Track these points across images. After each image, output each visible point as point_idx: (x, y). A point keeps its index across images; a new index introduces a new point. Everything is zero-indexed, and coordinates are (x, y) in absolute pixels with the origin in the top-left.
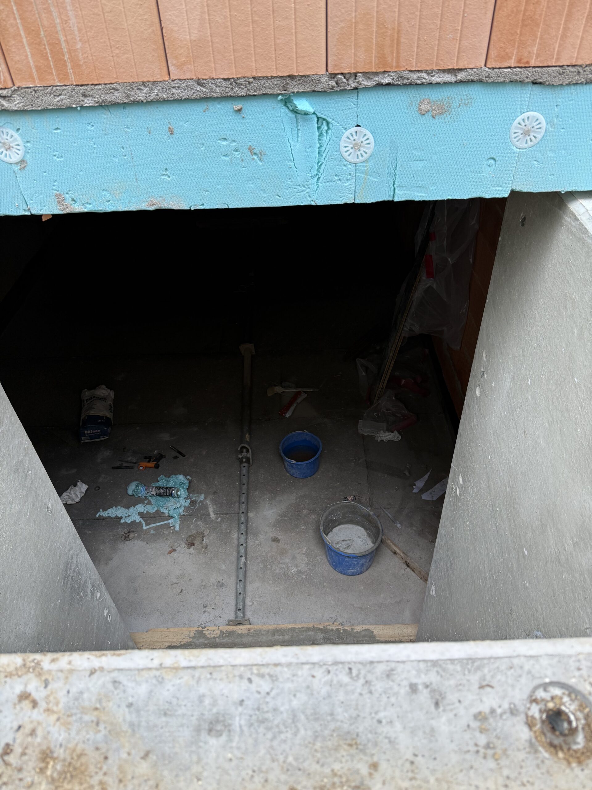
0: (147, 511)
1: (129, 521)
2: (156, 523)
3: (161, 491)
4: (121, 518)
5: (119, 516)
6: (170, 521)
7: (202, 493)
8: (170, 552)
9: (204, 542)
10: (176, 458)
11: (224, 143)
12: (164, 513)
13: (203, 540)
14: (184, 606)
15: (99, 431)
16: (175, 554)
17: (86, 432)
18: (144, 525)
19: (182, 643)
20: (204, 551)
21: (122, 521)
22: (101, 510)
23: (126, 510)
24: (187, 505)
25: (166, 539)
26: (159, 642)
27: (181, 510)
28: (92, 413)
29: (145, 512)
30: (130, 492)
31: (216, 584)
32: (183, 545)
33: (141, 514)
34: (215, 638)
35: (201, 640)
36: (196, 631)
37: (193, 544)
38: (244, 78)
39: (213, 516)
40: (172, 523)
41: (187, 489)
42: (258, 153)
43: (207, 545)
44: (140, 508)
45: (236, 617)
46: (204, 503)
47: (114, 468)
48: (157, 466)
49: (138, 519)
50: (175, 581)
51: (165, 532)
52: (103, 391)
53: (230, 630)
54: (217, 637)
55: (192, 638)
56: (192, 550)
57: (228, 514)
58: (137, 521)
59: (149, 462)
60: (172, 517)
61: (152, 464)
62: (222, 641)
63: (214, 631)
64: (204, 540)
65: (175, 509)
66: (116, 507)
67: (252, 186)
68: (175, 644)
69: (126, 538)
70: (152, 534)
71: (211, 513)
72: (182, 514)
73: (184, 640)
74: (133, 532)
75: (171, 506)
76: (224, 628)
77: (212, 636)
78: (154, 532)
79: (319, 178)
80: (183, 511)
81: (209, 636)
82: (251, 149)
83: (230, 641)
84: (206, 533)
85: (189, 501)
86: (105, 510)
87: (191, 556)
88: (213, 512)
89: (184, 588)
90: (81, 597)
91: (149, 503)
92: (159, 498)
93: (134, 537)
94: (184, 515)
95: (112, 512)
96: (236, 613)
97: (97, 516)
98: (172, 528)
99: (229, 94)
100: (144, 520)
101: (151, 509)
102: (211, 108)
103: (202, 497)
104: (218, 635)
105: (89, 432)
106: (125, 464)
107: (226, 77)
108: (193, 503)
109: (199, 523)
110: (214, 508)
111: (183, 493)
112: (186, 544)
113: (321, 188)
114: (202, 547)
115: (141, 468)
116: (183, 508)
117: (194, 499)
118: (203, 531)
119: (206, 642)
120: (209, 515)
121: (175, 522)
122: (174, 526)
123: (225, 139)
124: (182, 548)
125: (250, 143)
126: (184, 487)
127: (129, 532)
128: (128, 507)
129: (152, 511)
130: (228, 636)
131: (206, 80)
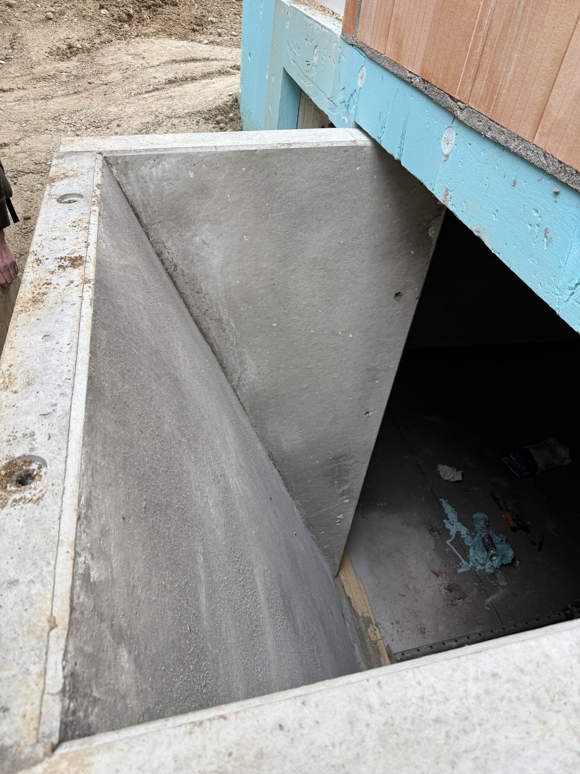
0: (464, 538)
1: (448, 526)
2: (457, 550)
3: (487, 541)
4: (448, 519)
5: (449, 517)
6: (463, 561)
7: (508, 582)
8: (434, 572)
9: (457, 601)
10: (533, 543)
11: (535, 214)
12: (469, 553)
13: (459, 599)
14: (391, 602)
15: (519, 465)
16: (433, 577)
17: (511, 456)
18: (450, 541)
19: (355, 608)
20: (449, 604)
21: (445, 521)
22: (447, 501)
23: (456, 520)
24: (487, 571)
25: (445, 565)
26: (350, 588)
27: (479, 567)
28: (532, 451)
29: (462, 537)
30: (475, 516)
31: (422, 626)
32: (446, 582)
33: (458, 534)
34: (369, 637)
35: (363, 625)
36: (370, 617)
37: (450, 591)
38: (571, 167)
39: (488, 601)
40: (463, 564)
41: (503, 564)
42: (548, 237)
43: (456, 605)
44: (464, 531)
45: (395, 654)
46: (498, 588)
47: (492, 495)
48: (514, 529)
49: (453, 533)
50: (411, 586)
51: (451, 561)
52: (563, 452)
53: (380, 650)
54: (370, 639)
55: (363, 616)
56: (444, 591)
57: (498, 615)
58: (451, 534)
59: (514, 520)
60: (468, 562)
61: (512, 523)
62: (368, 645)
63: (375, 634)
64: (460, 601)
65: (477, 560)
66: (455, 510)
67: (531, 262)
68: (353, 603)
69: (432, 530)
70: (445, 551)
71: (491, 598)
72: (477, 570)
73: (359, 609)
74: (440, 534)
75: (478, 556)
76: (381, 643)
77: (370, 634)
78: (447, 552)
79: (573, 293)
80: (480, 570)
81: (369, 631)
82: (546, 231)
83: (371, 652)
84: (467, 600)
85: (492, 571)
86: (449, 503)
87: (438, 593)
88: (493, 600)
89: (407, 597)
90: (334, 483)
91: (473, 537)
92: (481, 543)
93: (435, 536)
94: (476, 572)
95: (448, 509)
96: (400, 652)
97: (441, 500)
98: (458, 566)
99: (556, 175)
100: (455, 538)
101: (468, 541)
102: (543, 180)
103: (503, 583)
104: (372, 639)
105: (513, 458)
106: (501, 502)
107: (560, 160)
108: (493, 576)
109: (475, 589)
110: (497, 599)
111: (496, 562)
112: (449, 584)
113: (569, 303)
114: (452, 601)
115: (504, 516)
116: (482, 568)
117: (498, 576)
118: (469, 597)
119: (363, 630)
120: (488, 597)
121: (466, 566)
122: (460, 567)
123: (537, 212)
124: (443, 581)
125: (548, 226)
126: (503, 561)
127: (438, 531)
128: (460, 520)
129: (466, 542)
130: (374, 649)
131: (549, 154)
